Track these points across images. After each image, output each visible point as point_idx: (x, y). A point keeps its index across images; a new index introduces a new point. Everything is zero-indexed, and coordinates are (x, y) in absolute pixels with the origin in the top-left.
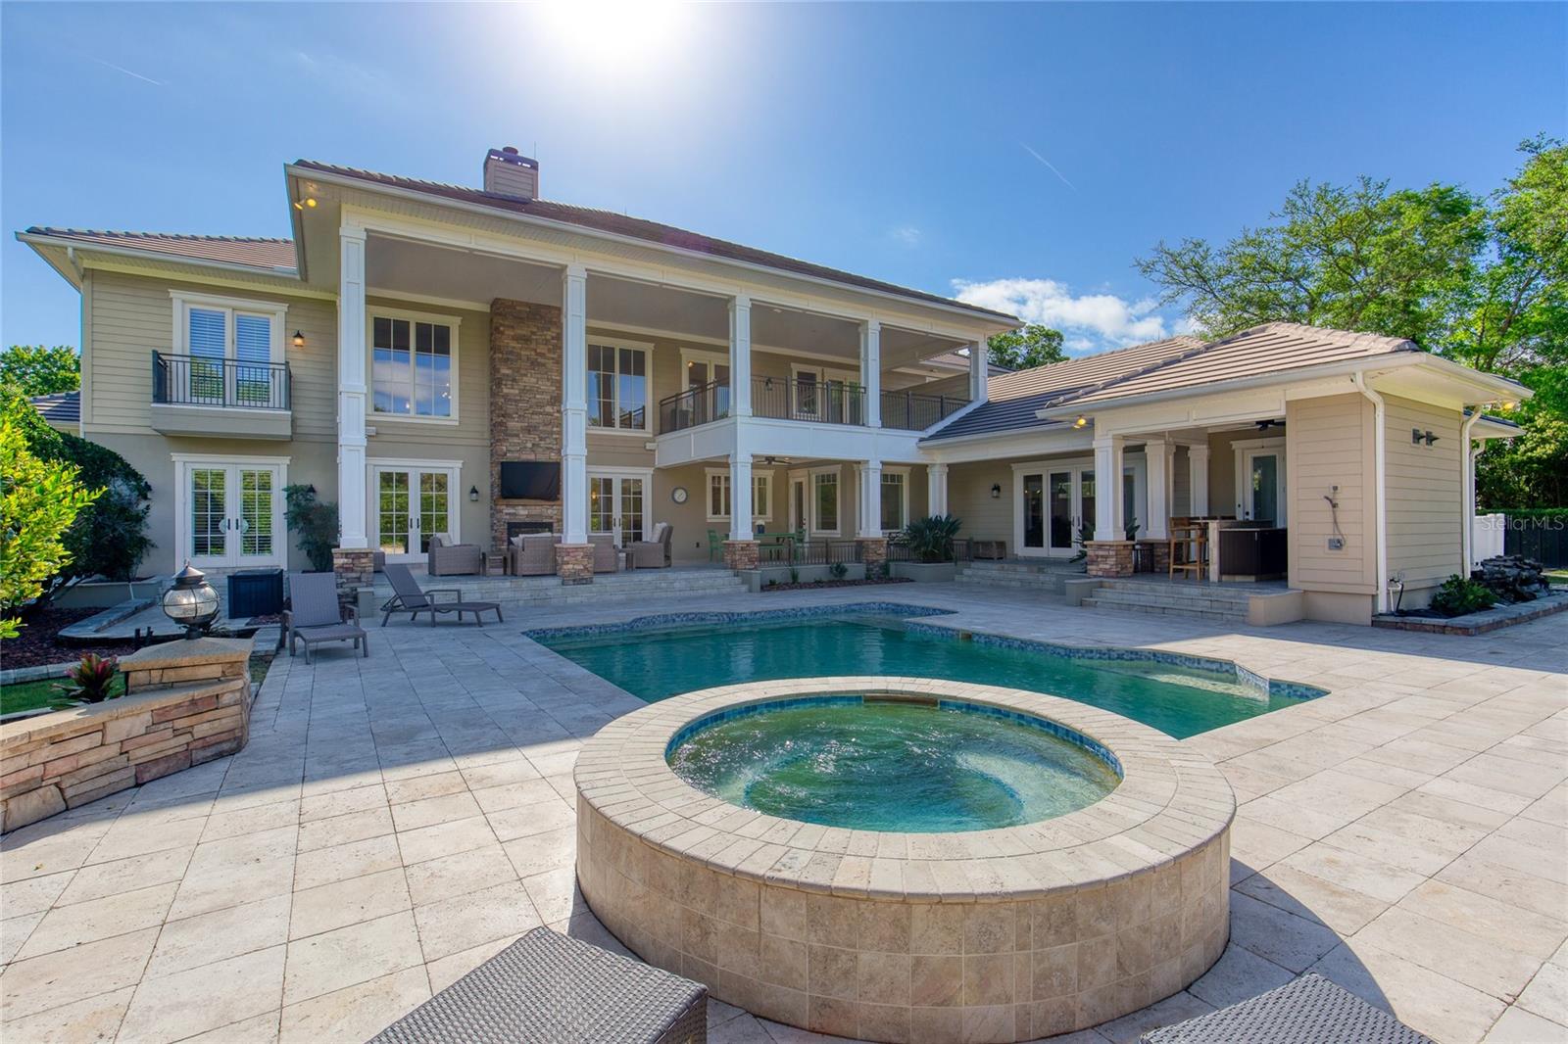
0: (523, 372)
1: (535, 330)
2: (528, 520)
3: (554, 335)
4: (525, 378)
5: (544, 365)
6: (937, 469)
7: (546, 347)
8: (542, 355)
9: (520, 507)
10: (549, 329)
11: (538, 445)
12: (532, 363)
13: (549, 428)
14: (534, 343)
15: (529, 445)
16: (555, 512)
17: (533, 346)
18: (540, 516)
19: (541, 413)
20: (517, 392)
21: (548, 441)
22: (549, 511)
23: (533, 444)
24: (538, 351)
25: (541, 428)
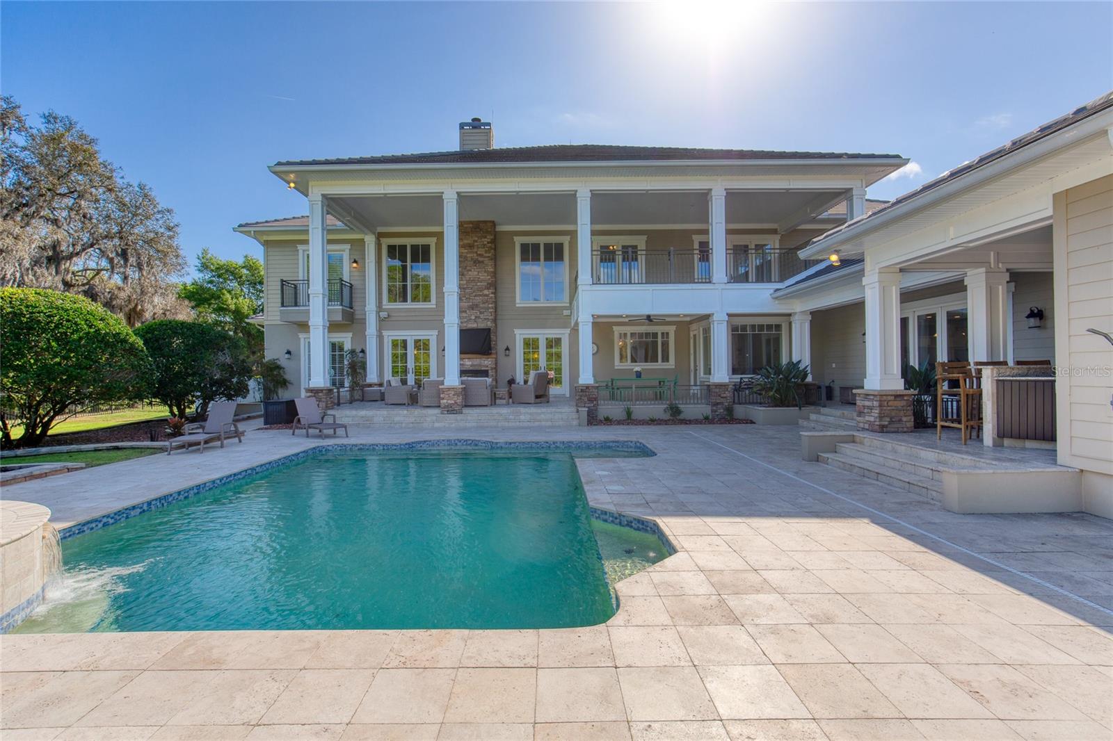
0: (468, 268)
1: (476, 239)
2: (471, 368)
3: (489, 240)
4: (470, 273)
5: (483, 262)
6: (796, 317)
7: (483, 250)
8: (481, 255)
9: (467, 360)
10: (485, 237)
11: (479, 317)
12: (475, 262)
13: (486, 305)
14: (476, 247)
15: (473, 318)
16: (490, 363)
17: (475, 250)
18: (480, 365)
19: (480, 295)
20: (465, 282)
21: (486, 314)
22: (486, 362)
23: (476, 317)
24: (478, 253)
25: (481, 306)
